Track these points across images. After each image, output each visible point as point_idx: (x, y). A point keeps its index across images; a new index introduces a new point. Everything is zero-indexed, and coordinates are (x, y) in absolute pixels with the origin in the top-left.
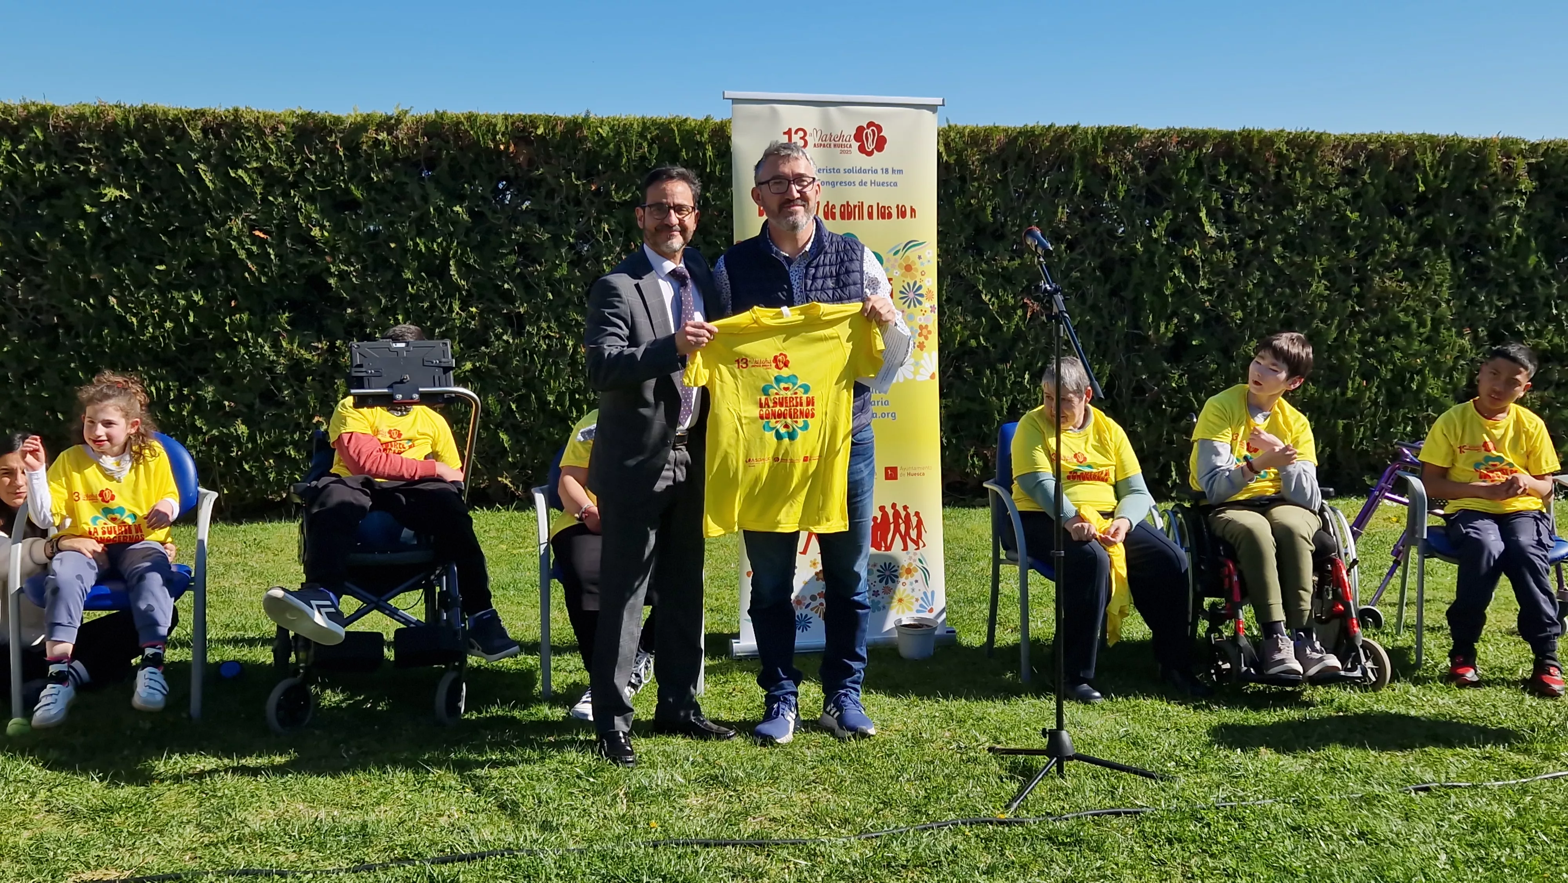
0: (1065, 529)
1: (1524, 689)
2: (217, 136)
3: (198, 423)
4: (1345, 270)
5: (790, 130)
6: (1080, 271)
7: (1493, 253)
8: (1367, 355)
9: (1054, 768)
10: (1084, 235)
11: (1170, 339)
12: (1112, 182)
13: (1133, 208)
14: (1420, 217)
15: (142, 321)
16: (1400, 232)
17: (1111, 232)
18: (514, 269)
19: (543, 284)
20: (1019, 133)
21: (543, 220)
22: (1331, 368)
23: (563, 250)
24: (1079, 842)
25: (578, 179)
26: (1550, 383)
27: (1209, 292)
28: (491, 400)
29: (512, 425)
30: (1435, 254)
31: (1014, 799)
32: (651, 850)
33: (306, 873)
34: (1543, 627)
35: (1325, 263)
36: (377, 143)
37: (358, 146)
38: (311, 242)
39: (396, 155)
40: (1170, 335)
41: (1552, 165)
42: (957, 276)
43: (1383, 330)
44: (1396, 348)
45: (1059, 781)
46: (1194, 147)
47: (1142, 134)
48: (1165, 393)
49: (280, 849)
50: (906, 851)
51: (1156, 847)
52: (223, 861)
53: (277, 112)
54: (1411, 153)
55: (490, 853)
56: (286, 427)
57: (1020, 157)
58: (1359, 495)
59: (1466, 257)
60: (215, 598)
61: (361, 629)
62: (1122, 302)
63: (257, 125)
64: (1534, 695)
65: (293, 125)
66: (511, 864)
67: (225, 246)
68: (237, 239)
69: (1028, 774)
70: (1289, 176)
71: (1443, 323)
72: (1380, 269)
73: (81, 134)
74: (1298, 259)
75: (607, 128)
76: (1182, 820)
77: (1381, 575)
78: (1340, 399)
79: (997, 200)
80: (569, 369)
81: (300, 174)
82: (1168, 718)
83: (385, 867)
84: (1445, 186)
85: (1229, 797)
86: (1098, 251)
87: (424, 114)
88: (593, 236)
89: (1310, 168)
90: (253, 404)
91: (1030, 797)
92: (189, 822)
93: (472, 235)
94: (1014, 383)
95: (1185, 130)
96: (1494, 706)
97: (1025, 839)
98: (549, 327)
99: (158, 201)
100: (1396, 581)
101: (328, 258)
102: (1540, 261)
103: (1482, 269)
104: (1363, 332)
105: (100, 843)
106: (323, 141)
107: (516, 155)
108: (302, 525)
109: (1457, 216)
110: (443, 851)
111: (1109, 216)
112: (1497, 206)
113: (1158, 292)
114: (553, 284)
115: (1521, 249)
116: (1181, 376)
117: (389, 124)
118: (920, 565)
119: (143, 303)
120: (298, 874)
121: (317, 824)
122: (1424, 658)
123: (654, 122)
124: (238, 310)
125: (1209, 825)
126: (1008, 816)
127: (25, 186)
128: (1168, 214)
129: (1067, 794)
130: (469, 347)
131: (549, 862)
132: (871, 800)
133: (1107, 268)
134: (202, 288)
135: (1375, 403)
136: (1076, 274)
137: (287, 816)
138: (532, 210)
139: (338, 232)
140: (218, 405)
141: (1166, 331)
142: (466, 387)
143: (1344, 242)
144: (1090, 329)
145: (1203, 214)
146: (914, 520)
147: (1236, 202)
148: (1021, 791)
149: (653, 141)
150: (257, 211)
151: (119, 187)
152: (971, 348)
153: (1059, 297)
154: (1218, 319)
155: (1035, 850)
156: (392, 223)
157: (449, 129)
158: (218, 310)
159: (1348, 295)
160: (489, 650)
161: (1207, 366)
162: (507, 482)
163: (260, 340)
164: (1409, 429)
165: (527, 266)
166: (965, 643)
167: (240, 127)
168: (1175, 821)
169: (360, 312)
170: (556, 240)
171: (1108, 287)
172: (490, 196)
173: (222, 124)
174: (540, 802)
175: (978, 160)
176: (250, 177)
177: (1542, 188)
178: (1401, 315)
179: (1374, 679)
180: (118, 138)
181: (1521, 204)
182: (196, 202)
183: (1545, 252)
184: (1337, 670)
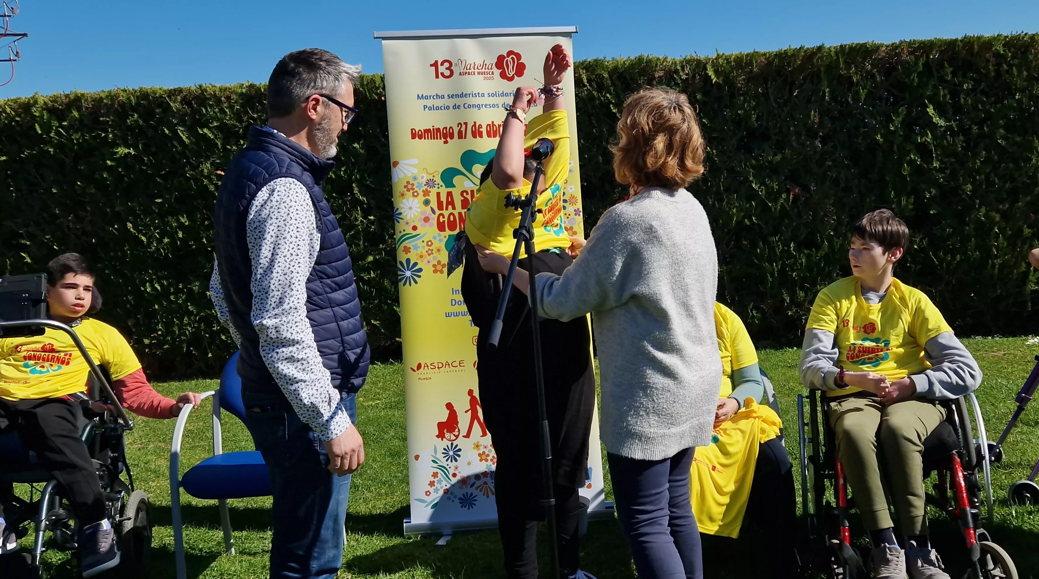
2: (190, 106)
3: (191, 308)
10: (834, 132)
11: (910, 210)
12: (854, 89)
15: (149, 238)
20: (776, 55)
27: (941, 170)
28: (385, 283)
40: (910, 207)
42: (731, 171)
46: (922, 54)
47: (879, 48)
53: (229, 86)
57: (778, 73)
62: (870, 182)
63: (216, 95)
65: (241, 94)
67: (200, 183)
68: (208, 177)
70: (1007, 72)
73: (102, 111)
74: (1018, 139)
79: (760, 109)
89: (1025, 64)
93: (366, 164)
94: (782, 252)
95: (915, 41)
99: (154, 154)
111: (854, 116)
113: (897, 173)
116: (921, 240)
119: (149, 227)
128: (902, 110)
133: (854, 157)
134: (187, 213)
140: (203, 295)
141: (907, 204)
145: (930, 109)
147: (962, 96)
150: (220, 156)
151: (128, 146)
154: (952, 191)
158: (198, 228)
167: (204, 98)
171: (857, 171)
173: (193, 97)
175: (744, 80)
176: (213, 134)
180: (125, 112)
182: (178, 153)
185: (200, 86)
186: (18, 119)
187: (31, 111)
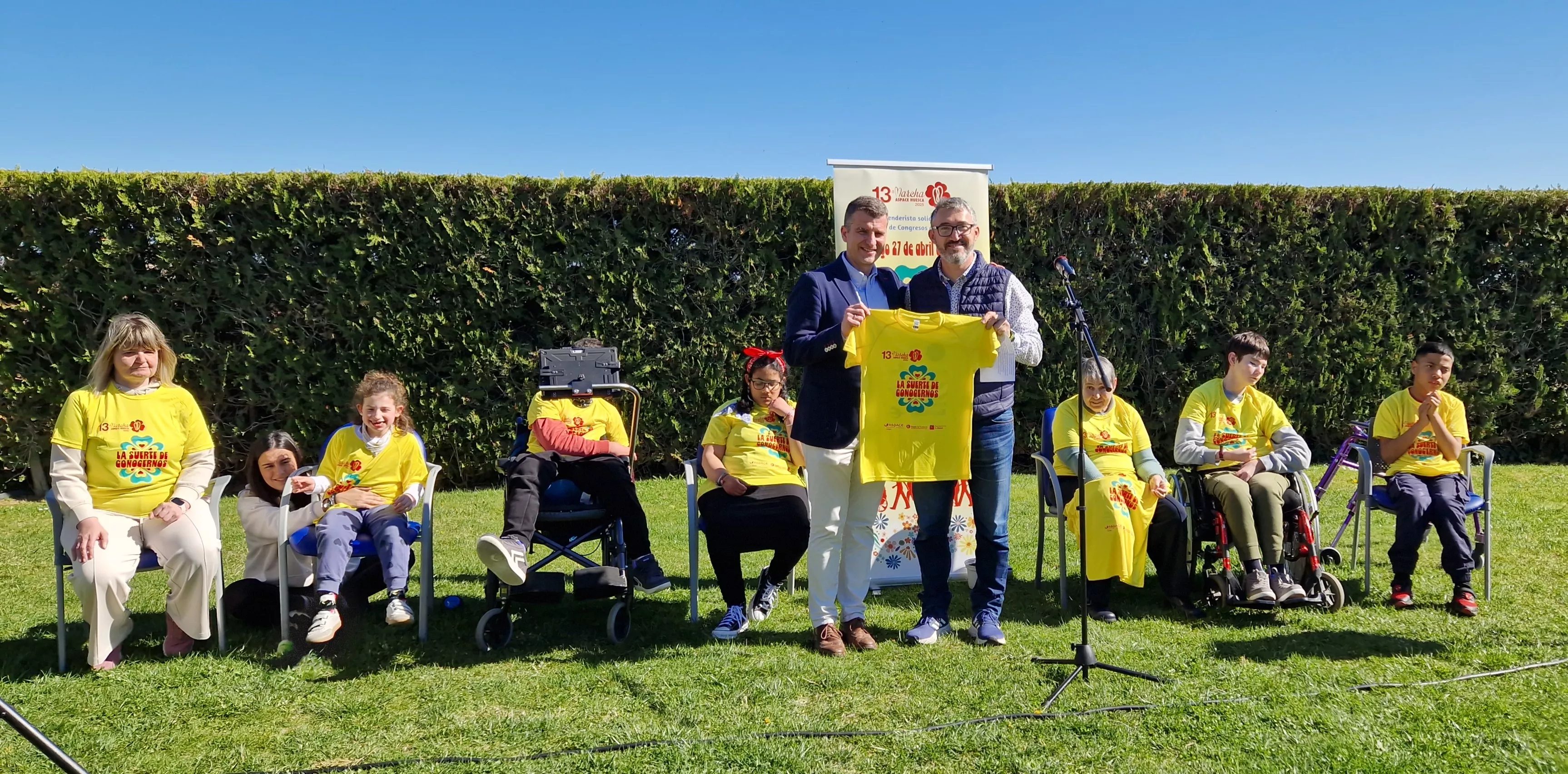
1: (1447, 611)
2: (456, 196)
3: (442, 414)
4: (1317, 290)
5: (877, 188)
6: (1114, 293)
7: (1429, 277)
8: (1334, 355)
9: (1081, 674)
10: (1117, 266)
11: (1183, 344)
12: (1138, 225)
13: (1153, 245)
14: (1372, 250)
15: (399, 337)
16: (1358, 262)
17: (1138, 263)
18: (683, 294)
19: (704, 306)
20: (1066, 188)
21: (704, 258)
22: (1307, 365)
23: (719, 281)
25: (730, 225)
26: (1475, 376)
27: (1212, 308)
28: (665, 394)
29: (681, 413)
30: (1385, 278)
31: (1049, 698)
34: (1461, 562)
35: (1301, 285)
36: (577, 200)
37: (562, 203)
38: (528, 276)
39: (591, 209)
40: (1183, 341)
41: (1474, 209)
43: (1346, 336)
44: (1356, 350)
45: (1084, 684)
46: (1199, 198)
47: (1160, 189)
48: (1180, 385)
51: (1156, 735)
53: (500, 177)
54: (1366, 201)
57: (1067, 206)
58: (1327, 461)
59: (1409, 280)
62: (1147, 316)
63: (486, 187)
64: (1454, 615)
65: (513, 187)
67: (461, 279)
68: (471, 273)
69: (1061, 678)
70: (1273, 220)
71: (1392, 330)
72: (1343, 290)
73: (352, 195)
74: (1280, 283)
75: (752, 187)
76: (1177, 714)
78: (1314, 389)
79: (1050, 239)
80: (724, 371)
81: (518, 224)
82: (1172, 633)
84: (1392, 226)
85: (1215, 695)
86: (1128, 278)
87: (613, 178)
88: (742, 269)
89: (1288, 214)
90: (484, 399)
91: (1061, 697)
93: (650, 269)
94: (1065, 378)
95: (1192, 185)
96: (1424, 624)
97: (1055, 730)
98: (709, 339)
99: (410, 245)
100: (1351, 526)
101: (541, 288)
102: (1465, 283)
103: (1421, 289)
104: (1331, 338)
106: (536, 198)
107: (683, 209)
109: (1401, 249)
111: (1136, 251)
112: (1432, 241)
113: (1173, 308)
114: (711, 305)
115: (1450, 273)
116: (1192, 373)
117: (586, 186)
119: (400, 323)
122: (1371, 587)
123: (788, 183)
124: (472, 327)
125: (1197, 718)
126: (1043, 710)
127: (310, 235)
128: (1180, 249)
129: (1089, 694)
130: (648, 355)
132: (938, 700)
133: (1134, 291)
134: (445, 311)
135: (1341, 392)
136: (1110, 295)
138: (696, 250)
139: (548, 268)
140: (457, 400)
141: (1180, 338)
143: (1316, 270)
144: (1122, 337)
145: (1206, 249)
147: (1233, 239)
148: (1054, 692)
149: (787, 196)
150: (486, 252)
151: (381, 235)
153: (1080, 311)
154: (1220, 328)
155: (1062, 738)
156: (589, 260)
157: (632, 189)
158: (457, 327)
159: (1319, 310)
160: (648, 585)
161: (1212, 365)
162: (678, 457)
163: (489, 350)
164: (1367, 412)
165: (691, 292)
166: (1019, 578)
167: (472, 189)
168: (1172, 714)
169: (567, 328)
170: (714, 273)
171: (1135, 304)
172: (664, 240)
173: (459, 186)
175: (1035, 209)
176: (481, 227)
177: (1466, 227)
178: (1360, 325)
179: (1331, 604)
180: (380, 197)
181: (1451, 239)
182: (439, 246)
183: (1470, 276)
184: (1303, 596)
185: (470, 176)
186: (250, 197)
187: (268, 190)
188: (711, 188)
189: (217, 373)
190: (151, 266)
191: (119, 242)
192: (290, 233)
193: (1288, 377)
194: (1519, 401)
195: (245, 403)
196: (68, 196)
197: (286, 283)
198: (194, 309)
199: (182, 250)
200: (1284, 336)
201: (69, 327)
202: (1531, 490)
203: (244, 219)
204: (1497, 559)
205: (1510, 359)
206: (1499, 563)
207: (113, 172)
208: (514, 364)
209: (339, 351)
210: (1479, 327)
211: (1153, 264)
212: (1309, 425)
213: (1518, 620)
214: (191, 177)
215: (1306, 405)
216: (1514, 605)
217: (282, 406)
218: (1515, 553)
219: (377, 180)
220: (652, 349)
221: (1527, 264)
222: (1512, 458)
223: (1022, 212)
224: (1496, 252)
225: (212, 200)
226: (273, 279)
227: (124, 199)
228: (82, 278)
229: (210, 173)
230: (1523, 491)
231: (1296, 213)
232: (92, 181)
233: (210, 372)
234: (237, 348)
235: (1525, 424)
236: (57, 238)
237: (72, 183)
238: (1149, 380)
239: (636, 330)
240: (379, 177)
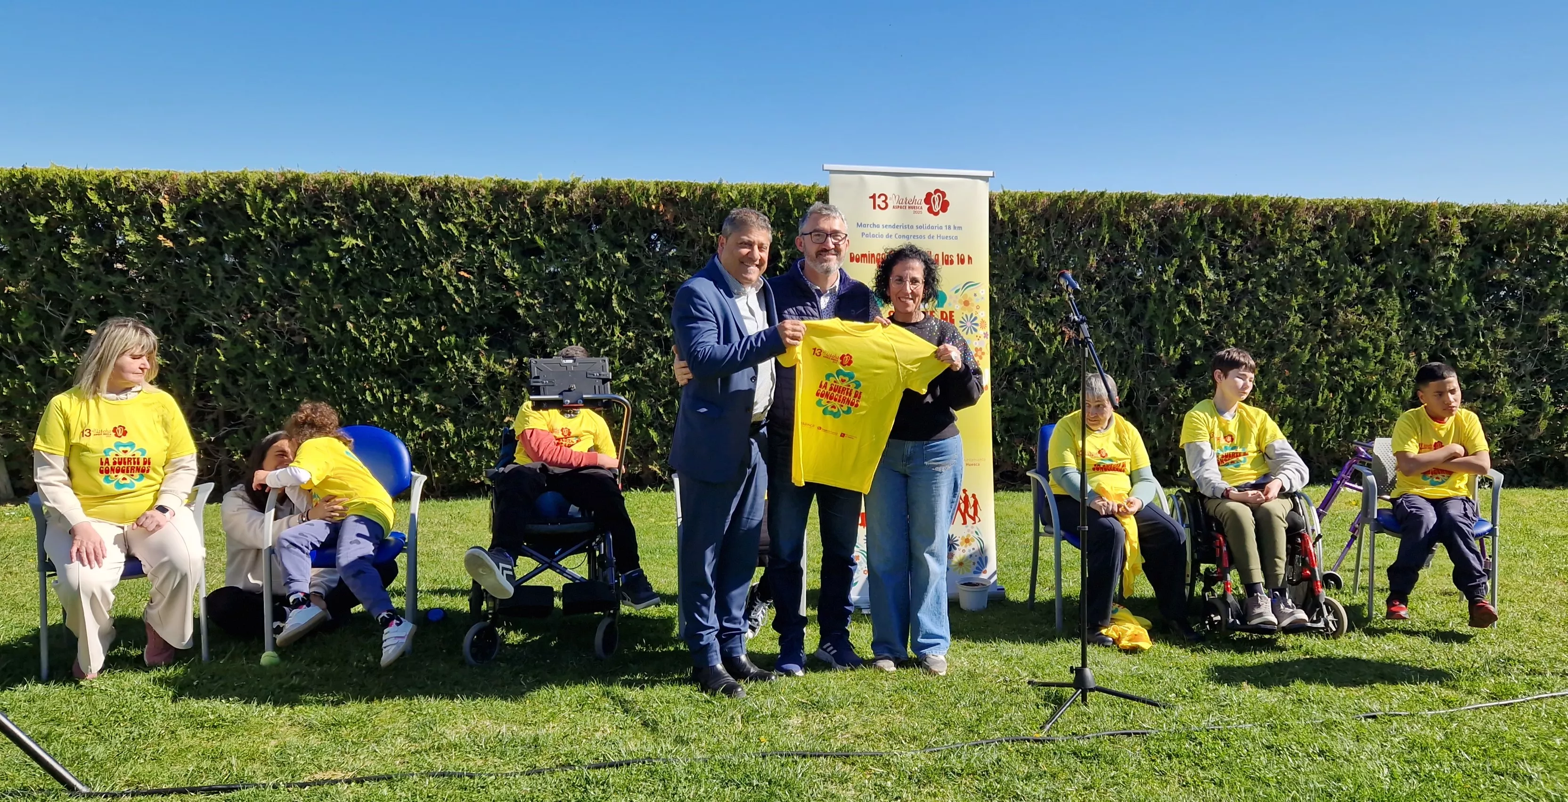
0: (1089, 508)
2: (432, 196)
3: (416, 422)
4: (1316, 306)
5: (874, 195)
6: (1107, 306)
7: (1433, 293)
9: (1080, 698)
10: (1110, 277)
11: (1177, 360)
12: (1132, 236)
13: (1148, 256)
14: (1374, 265)
15: (372, 341)
16: (1359, 276)
17: (1131, 276)
18: (662, 302)
20: (1059, 197)
21: (685, 264)
22: (1304, 383)
24: (1097, 756)
27: (1208, 323)
28: (643, 405)
29: (660, 424)
30: (1387, 294)
31: (1047, 722)
32: (760, 760)
33: (490, 775)
35: (1300, 301)
36: (556, 203)
37: (541, 206)
38: (504, 280)
39: (571, 213)
40: (1177, 356)
41: (1480, 224)
42: (1009, 309)
43: (1346, 353)
44: (1356, 368)
45: (1083, 708)
46: (1197, 208)
47: (1156, 199)
48: (1174, 402)
49: (470, 756)
50: (961, 762)
51: (1159, 761)
52: (426, 765)
53: (478, 179)
54: (1369, 214)
55: (634, 761)
56: (484, 425)
57: (1060, 215)
58: (1326, 483)
59: (1411, 297)
60: (426, 558)
61: (539, 584)
62: (1140, 330)
63: (463, 189)
64: (1461, 643)
65: (491, 190)
66: (650, 770)
67: (437, 283)
68: (447, 278)
69: (1059, 702)
70: (1272, 232)
71: (1394, 348)
72: (1344, 305)
73: (326, 195)
74: (1278, 297)
75: (736, 192)
76: (1179, 740)
77: (1342, 547)
78: (1312, 408)
79: (1041, 250)
81: (496, 227)
82: (1171, 659)
83: (552, 771)
84: (1395, 240)
85: (1218, 722)
86: (1121, 290)
87: (593, 181)
89: (1288, 226)
90: (459, 407)
91: (1060, 720)
92: (400, 734)
93: (630, 275)
94: (1054, 393)
95: (1189, 196)
96: (1429, 651)
97: (1055, 753)
99: (385, 248)
100: (1353, 551)
101: (518, 294)
102: (1470, 300)
103: (1425, 306)
104: (1330, 355)
105: (330, 750)
106: (514, 201)
107: (664, 214)
108: (492, 503)
109: (1405, 264)
110: (597, 759)
111: (1130, 263)
112: (1435, 257)
113: (1168, 322)
115: (1455, 289)
116: (1186, 389)
117: (565, 189)
118: (976, 536)
119: (374, 328)
120: (484, 776)
121: (500, 737)
122: (1374, 613)
123: (772, 188)
124: (447, 333)
125: (1200, 744)
126: (1042, 735)
127: (283, 236)
128: (1176, 261)
129: (1089, 718)
130: (627, 363)
131: (679, 768)
132: (934, 722)
133: (1128, 304)
134: (419, 315)
135: (1339, 411)
136: (1103, 308)
137: (476, 730)
138: (677, 256)
139: (526, 273)
140: (432, 409)
141: (1175, 353)
142: (624, 394)
143: (1316, 284)
144: (1114, 352)
145: (1203, 261)
146: (971, 501)
147: (1230, 252)
148: (1053, 715)
149: (772, 201)
150: (463, 256)
151: (356, 237)
152: (1021, 366)
153: (1085, 326)
154: (1215, 344)
155: (1062, 762)
156: (568, 266)
157: (612, 193)
158: (432, 333)
159: (1318, 326)
160: (637, 601)
162: (656, 469)
163: (464, 357)
164: (1366, 432)
166: (1012, 599)
167: (449, 190)
168: (1174, 740)
169: (543, 335)
171: (1129, 318)
172: (644, 245)
173: (436, 188)
174: (674, 721)
175: (1027, 218)
176: (458, 230)
177: (1471, 242)
178: (1361, 341)
179: (1334, 629)
180: (355, 198)
181: (1456, 255)
182: (415, 249)
183: (1474, 293)
184: (1305, 620)
185: (447, 178)
186: (222, 196)
187: (240, 189)
188: (693, 193)
189: (187, 377)
190: (119, 266)
191: (89, 242)
192: (263, 234)
193: (1285, 395)
194: (1523, 422)
195: (214, 408)
196: (37, 194)
197: (258, 285)
198: (164, 310)
199: (152, 249)
200: (1282, 352)
201: (36, 327)
202: (1535, 514)
203: (215, 219)
204: (1502, 585)
205: (1515, 380)
206: (1504, 589)
207: (82, 169)
208: (490, 371)
209: (311, 356)
210: (1484, 345)
211: (1148, 277)
212: (1306, 445)
213: (1525, 649)
214: (162, 175)
215: (1303, 425)
216: (1521, 633)
217: (252, 412)
218: (1521, 579)
219: (352, 180)
220: (630, 358)
221: (1534, 281)
222: (1515, 482)
223: (1013, 221)
224: (1502, 268)
225: (183, 200)
226: (244, 281)
227: (93, 197)
228: (49, 277)
229: (181, 171)
230: (1527, 515)
231: (1296, 225)
232: (61, 177)
233: (179, 375)
234: (207, 352)
235: (1529, 446)
236: (24, 236)
237: (40, 180)
238: (1141, 396)
239: (615, 338)
240: (354, 177)
